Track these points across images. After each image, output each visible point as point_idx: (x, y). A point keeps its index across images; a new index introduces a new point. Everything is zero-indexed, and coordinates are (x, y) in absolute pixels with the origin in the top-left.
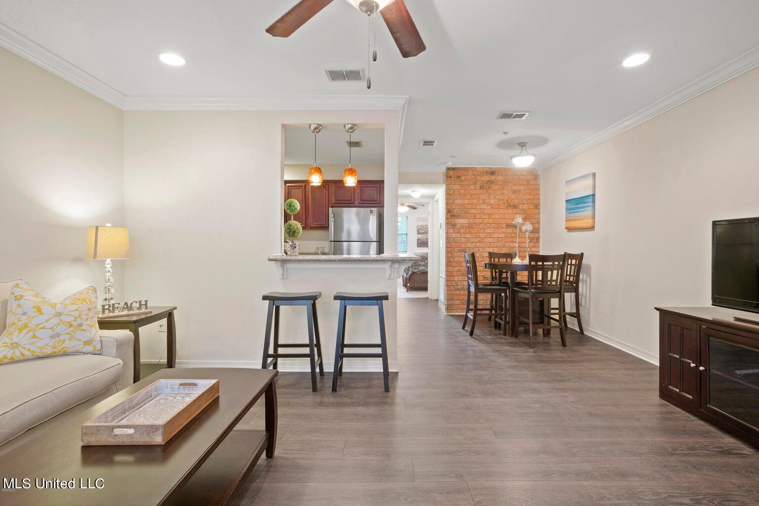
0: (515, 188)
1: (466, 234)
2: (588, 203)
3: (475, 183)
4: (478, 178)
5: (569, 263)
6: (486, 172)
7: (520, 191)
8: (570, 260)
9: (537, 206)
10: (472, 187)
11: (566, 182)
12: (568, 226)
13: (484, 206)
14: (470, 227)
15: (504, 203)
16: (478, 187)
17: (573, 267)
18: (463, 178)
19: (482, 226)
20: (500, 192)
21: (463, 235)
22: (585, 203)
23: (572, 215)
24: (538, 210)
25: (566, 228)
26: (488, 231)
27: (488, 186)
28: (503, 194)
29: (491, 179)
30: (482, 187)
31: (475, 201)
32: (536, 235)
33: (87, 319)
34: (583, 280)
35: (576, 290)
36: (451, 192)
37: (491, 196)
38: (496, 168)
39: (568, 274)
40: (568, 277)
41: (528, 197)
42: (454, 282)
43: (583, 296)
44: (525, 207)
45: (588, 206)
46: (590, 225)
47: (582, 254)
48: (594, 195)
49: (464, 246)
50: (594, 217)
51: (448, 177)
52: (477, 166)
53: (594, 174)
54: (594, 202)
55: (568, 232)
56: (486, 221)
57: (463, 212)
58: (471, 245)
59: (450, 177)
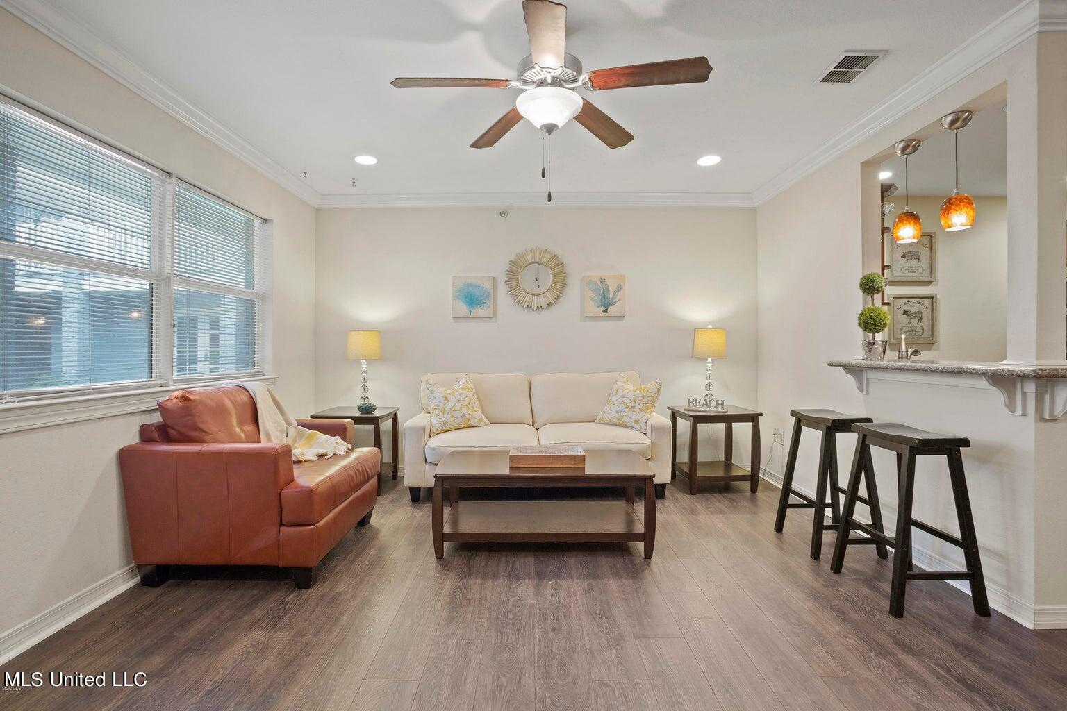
33: (639, 404)
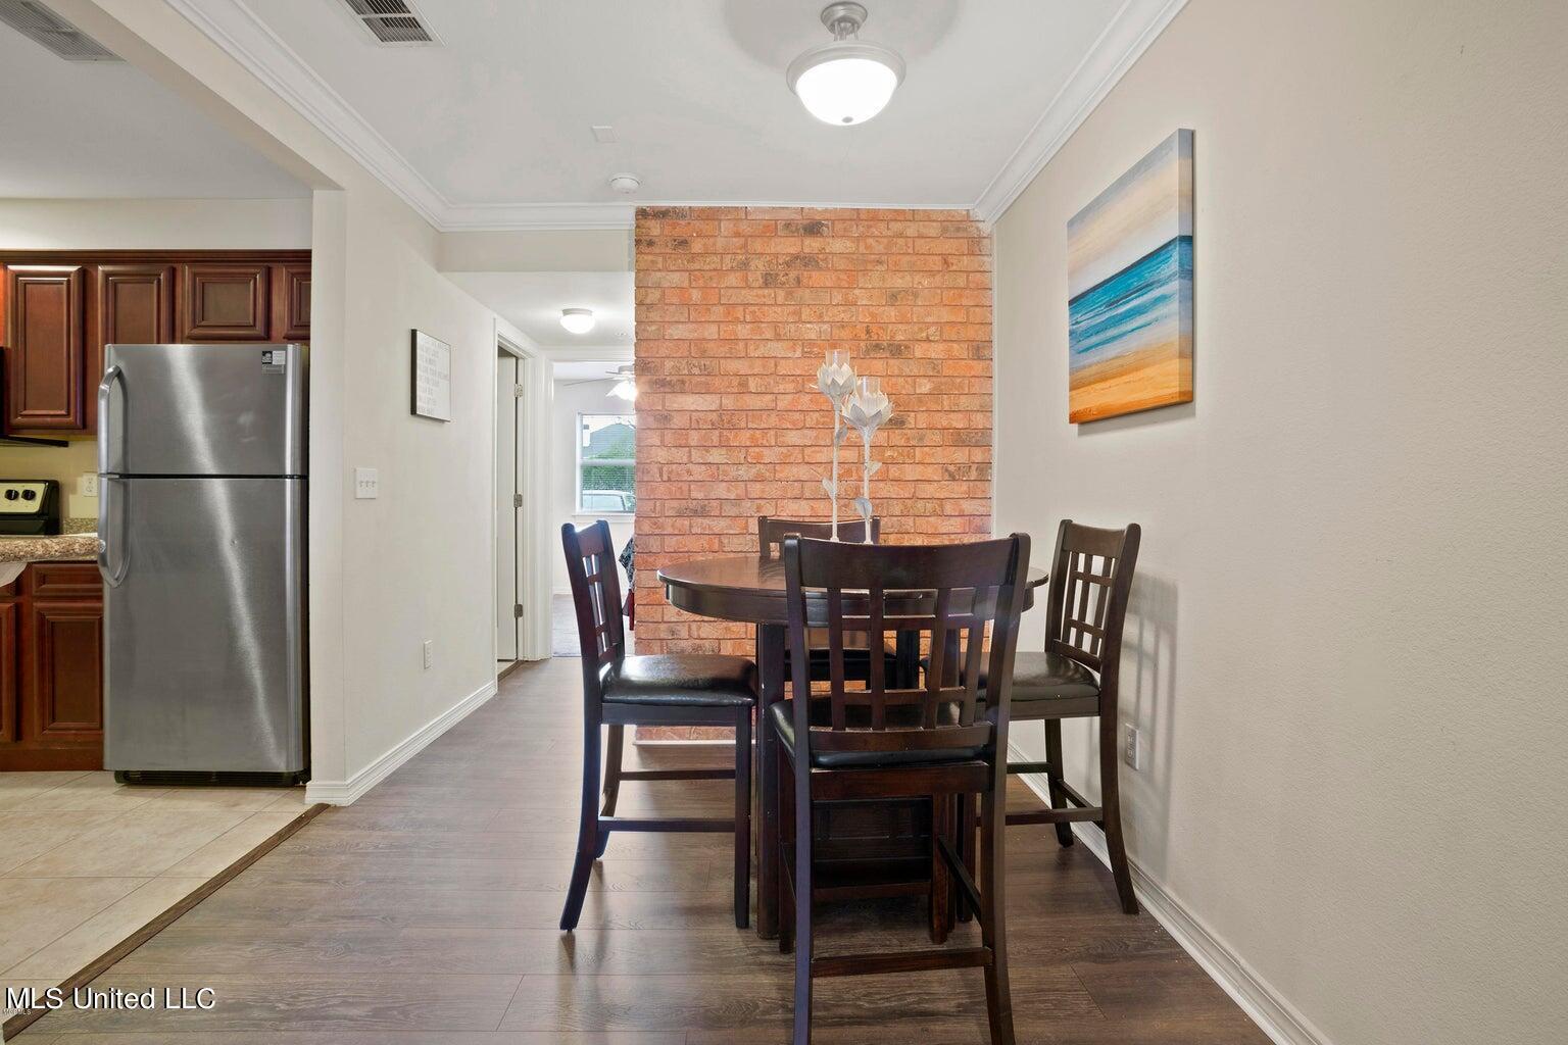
0: (899, 282)
1: (707, 448)
2: (1161, 283)
3: (744, 266)
4: (757, 245)
5: (1081, 569)
6: (788, 226)
7: (916, 295)
8: (1082, 557)
9: (980, 350)
10: (733, 279)
11: (1071, 223)
12: (1079, 407)
13: (777, 349)
14: (724, 422)
15: (856, 338)
16: (755, 278)
17: (1094, 589)
18: (697, 246)
19: (773, 420)
20: (838, 298)
21: (696, 455)
22: (1148, 286)
23: (1093, 357)
24: (982, 364)
25: (1073, 419)
26: (793, 437)
27: (793, 274)
28: (850, 304)
29: (806, 250)
30: (769, 280)
31: (743, 331)
32: (978, 455)
34: (1139, 650)
35: (1105, 705)
36: (653, 296)
37: (806, 313)
38: (826, 210)
39: (1075, 617)
40: (1073, 631)
41: (946, 315)
42: (663, 626)
43: (1137, 725)
44: (936, 351)
45: (1163, 298)
46: (1171, 389)
47: (1135, 531)
48: (1188, 240)
49: (700, 495)
50: (1189, 352)
51: (642, 242)
52: (750, 204)
53: (1189, 139)
54: (1189, 273)
55: (1081, 434)
56: (784, 402)
57: (696, 371)
58: (729, 490)
59: (651, 243)
